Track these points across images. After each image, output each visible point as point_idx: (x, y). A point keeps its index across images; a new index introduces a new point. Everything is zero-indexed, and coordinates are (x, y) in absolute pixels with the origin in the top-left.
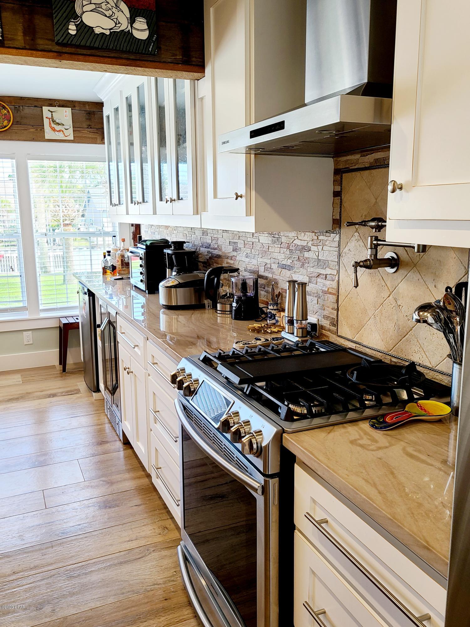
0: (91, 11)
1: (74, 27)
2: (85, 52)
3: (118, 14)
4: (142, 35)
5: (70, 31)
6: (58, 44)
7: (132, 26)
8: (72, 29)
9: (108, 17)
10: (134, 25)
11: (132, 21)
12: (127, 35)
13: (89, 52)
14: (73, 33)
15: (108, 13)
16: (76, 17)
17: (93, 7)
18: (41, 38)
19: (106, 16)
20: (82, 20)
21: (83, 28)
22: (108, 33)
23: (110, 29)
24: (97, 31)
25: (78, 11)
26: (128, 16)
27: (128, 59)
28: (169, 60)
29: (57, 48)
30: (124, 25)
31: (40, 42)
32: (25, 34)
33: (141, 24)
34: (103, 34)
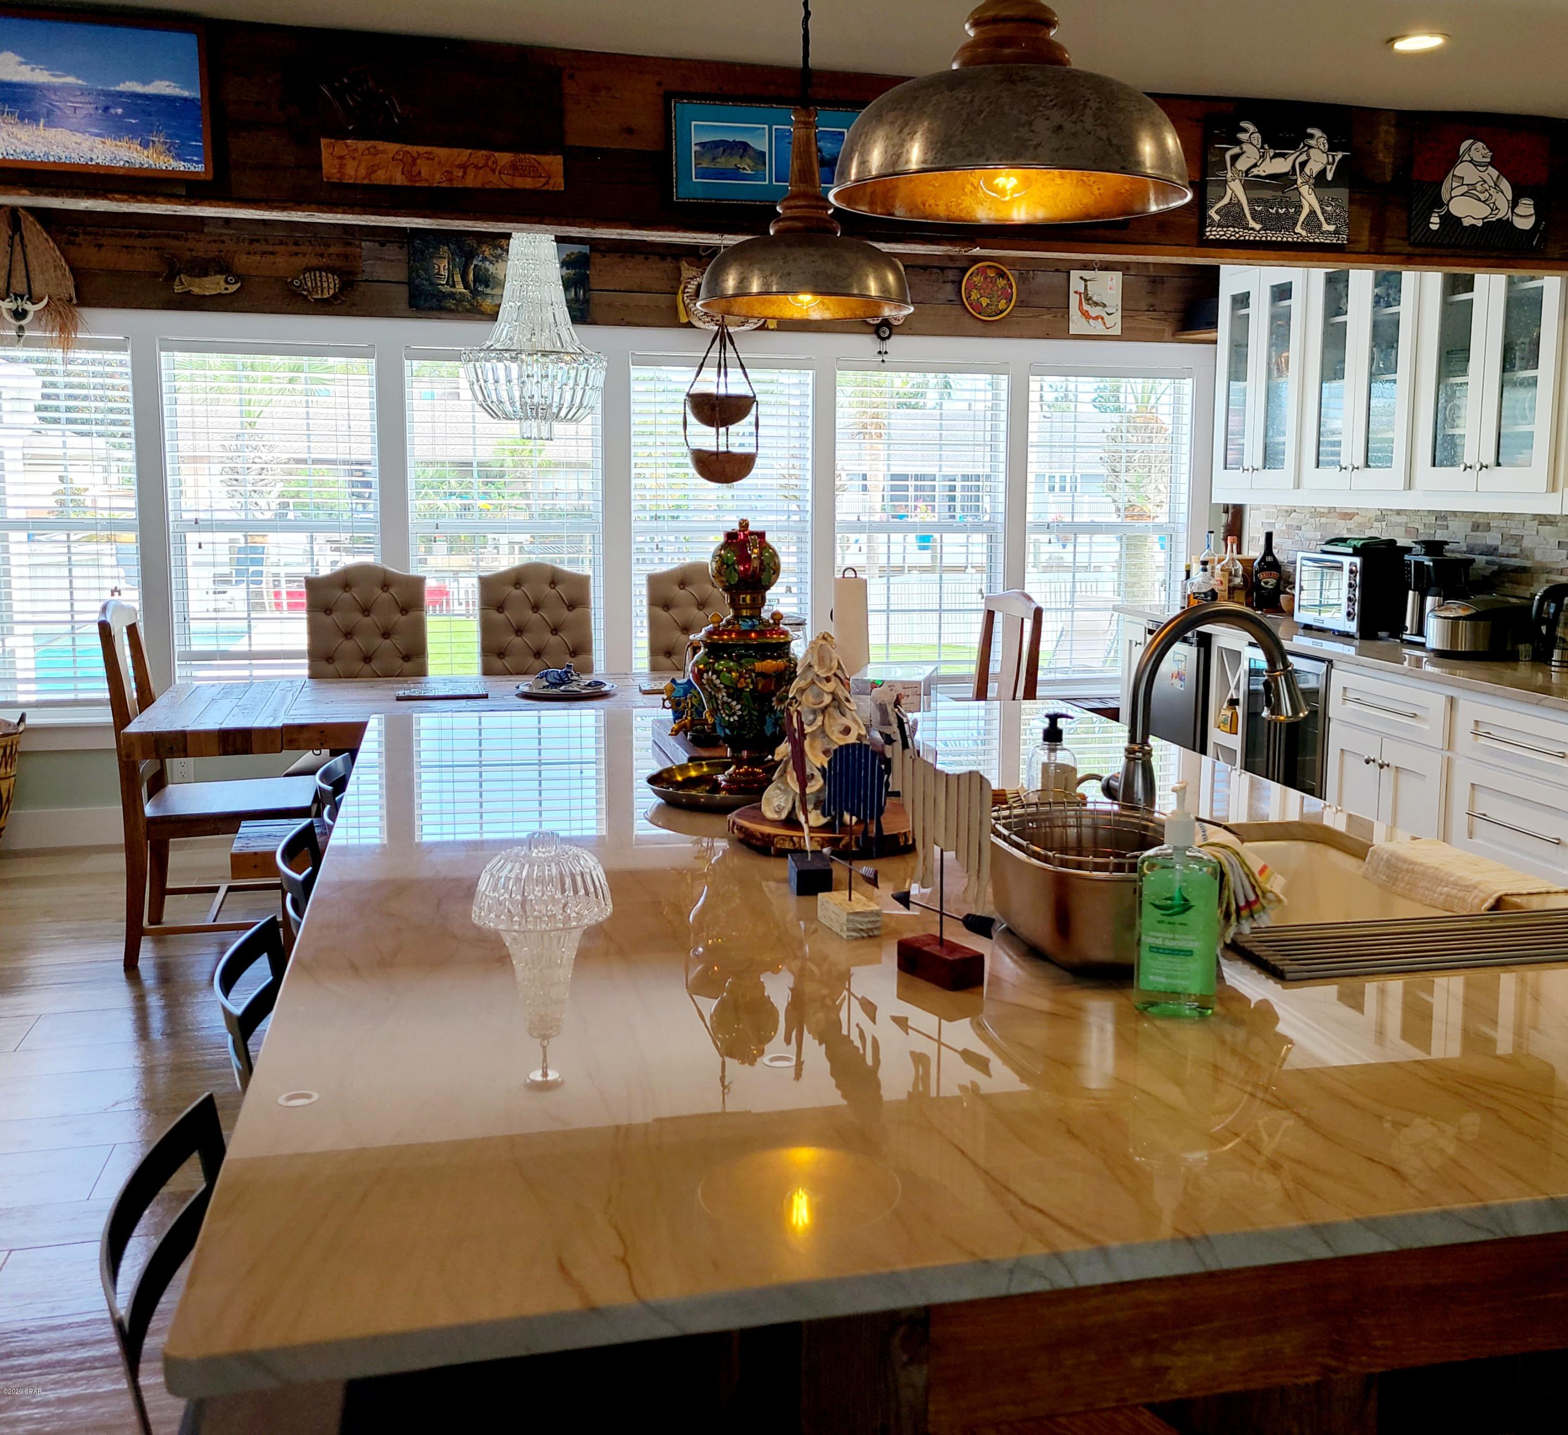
0: (1462, 195)
1: (1437, 220)
2: (1442, 251)
3: (1496, 197)
4: (1526, 224)
5: (1431, 226)
6: (1410, 244)
7: (1513, 212)
8: (1435, 223)
9: (1484, 202)
10: (1515, 211)
11: (1514, 204)
12: (1505, 225)
13: (1450, 252)
14: (1434, 227)
15: (1482, 197)
16: (1441, 205)
17: (1465, 188)
18: (1391, 237)
19: (1480, 200)
20: (1448, 210)
21: (1450, 221)
22: (1479, 223)
23: (1483, 219)
24: (1467, 222)
25: (1445, 196)
26: (1510, 198)
27: (1497, 258)
28: (1557, 256)
29: (1409, 249)
30: (1503, 211)
31: (1388, 242)
32: (1372, 231)
33: (1526, 207)
34: (1473, 226)
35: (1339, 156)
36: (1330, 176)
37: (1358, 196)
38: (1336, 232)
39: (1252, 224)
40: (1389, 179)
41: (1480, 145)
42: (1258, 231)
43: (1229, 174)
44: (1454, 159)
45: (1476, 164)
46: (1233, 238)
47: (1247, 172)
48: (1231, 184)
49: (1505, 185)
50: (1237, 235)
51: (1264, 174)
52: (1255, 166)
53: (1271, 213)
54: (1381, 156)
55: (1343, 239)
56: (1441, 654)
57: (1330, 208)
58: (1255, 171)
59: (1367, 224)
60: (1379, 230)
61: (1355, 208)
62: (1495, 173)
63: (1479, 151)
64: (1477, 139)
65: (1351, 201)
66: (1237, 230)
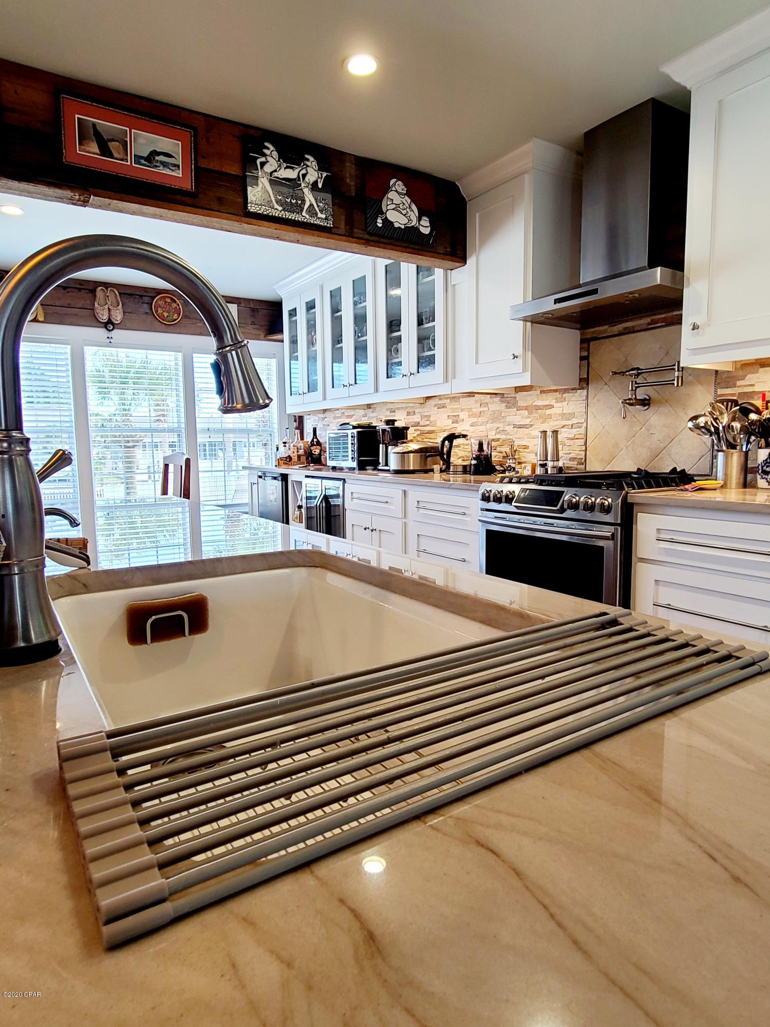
0: (393, 209)
1: (381, 221)
2: (385, 241)
3: (410, 213)
4: (426, 231)
5: (378, 224)
6: (368, 233)
7: (419, 224)
8: (380, 223)
9: (405, 215)
10: (421, 223)
11: (419, 219)
12: (415, 230)
13: (389, 241)
14: (380, 225)
15: (403, 212)
16: (383, 213)
17: (394, 206)
18: (357, 228)
19: (402, 214)
20: (386, 217)
21: (386, 221)
22: (403, 227)
23: (405, 225)
24: (396, 225)
25: (384, 209)
26: (417, 215)
27: (413, 249)
28: (442, 252)
29: (367, 236)
30: (414, 223)
31: (356, 230)
32: (346, 224)
33: (425, 222)
34: (399, 228)
35: (325, 174)
36: (320, 185)
37: (336, 201)
38: (326, 219)
39: (276, 206)
40: (353, 195)
41: (400, 183)
42: (281, 211)
43: (260, 173)
44: (387, 189)
45: (399, 193)
46: (265, 213)
47: (271, 173)
48: (261, 180)
49: (414, 207)
50: (268, 212)
51: (281, 177)
52: (275, 171)
53: (287, 202)
54: (348, 180)
55: (330, 224)
56: (397, 472)
57: (321, 204)
58: (276, 174)
59: (343, 218)
60: (350, 222)
61: (335, 208)
62: (409, 201)
63: (400, 186)
64: (399, 179)
65: (333, 204)
66: (267, 208)
